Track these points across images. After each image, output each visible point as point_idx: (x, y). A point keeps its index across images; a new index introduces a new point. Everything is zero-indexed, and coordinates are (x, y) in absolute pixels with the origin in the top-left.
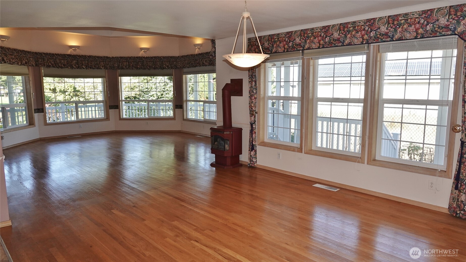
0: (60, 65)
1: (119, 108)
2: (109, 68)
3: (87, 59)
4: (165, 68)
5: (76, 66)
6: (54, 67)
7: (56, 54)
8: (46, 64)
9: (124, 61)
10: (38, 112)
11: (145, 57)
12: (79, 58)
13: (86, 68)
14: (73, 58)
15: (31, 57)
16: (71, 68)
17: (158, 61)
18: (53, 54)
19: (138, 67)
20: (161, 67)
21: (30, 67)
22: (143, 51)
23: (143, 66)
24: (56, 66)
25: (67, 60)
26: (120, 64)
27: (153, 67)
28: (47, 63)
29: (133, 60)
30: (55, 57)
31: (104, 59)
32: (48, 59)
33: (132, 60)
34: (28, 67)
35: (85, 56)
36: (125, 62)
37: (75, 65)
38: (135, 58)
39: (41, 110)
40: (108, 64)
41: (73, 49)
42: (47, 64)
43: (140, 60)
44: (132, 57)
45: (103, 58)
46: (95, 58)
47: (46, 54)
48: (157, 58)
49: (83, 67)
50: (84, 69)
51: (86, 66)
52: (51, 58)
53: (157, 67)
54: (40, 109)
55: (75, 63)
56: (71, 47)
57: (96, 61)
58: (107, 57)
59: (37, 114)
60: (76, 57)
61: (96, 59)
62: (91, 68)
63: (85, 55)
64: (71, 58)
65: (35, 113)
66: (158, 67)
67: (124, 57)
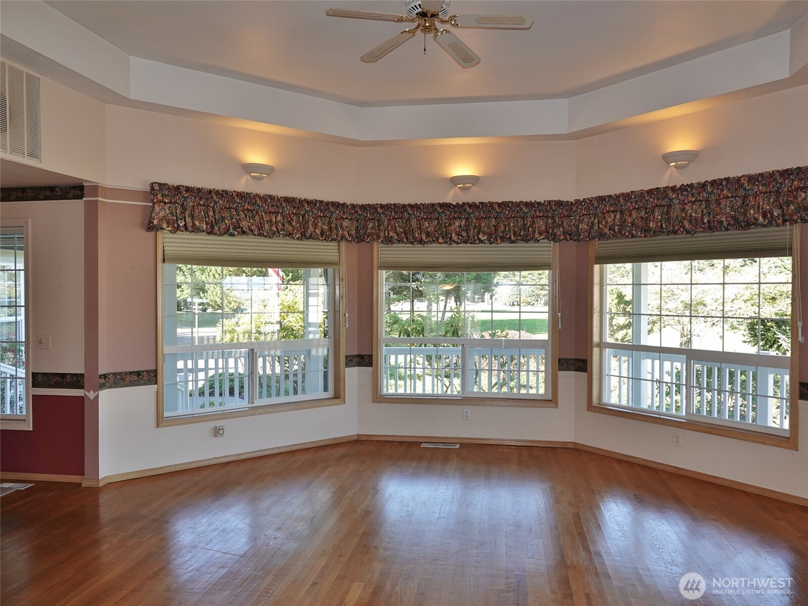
0: (417, 235)
1: (588, 370)
2: (562, 237)
3: (497, 212)
4: (756, 224)
5: (462, 236)
6: (400, 241)
7: (410, 205)
8: (382, 234)
9: (608, 212)
10: (359, 364)
11: (678, 187)
12: (473, 212)
13: (489, 240)
14: (455, 212)
15: (346, 218)
16: (446, 243)
17: (727, 197)
18: (404, 206)
19: (651, 225)
20: (734, 218)
21: (343, 244)
22: (674, 166)
23: (668, 220)
24: (407, 238)
25: (437, 219)
26: (596, 221)
27: (704, 224)
28: (386, 232)
29: (636, 202)
30: (409, 213)
31: (547, 211)
32: (389, 220)
33: (632, 203)
34: (339, 246)
35: (491, 204)
36: (613, 212)
37: (458, 234)
38: (643, 193)
39: (365, 359)
40: (559, 226)
41: (459, 188)
42: (386, 235)
43: (658, 199)
44: (632, 192)
45: (547, 206)
46: (521, 209)
47: (385, 207)
48: (724, 183)
49: (480, 236)
50: (484, 243)
51: (490, 235)
52: (398, 218)
53: (721, 222)
54: (366, 356)
55: (460, 226)
56: (455, 181)
57: (523, 218)
58: (559, 203)
59: (356, 369)
60: (465, 210)
61: (523, 212)
62: (503, 239)
63: (491, 201)
64: (451, 212)
65: (347, 365)
66: (723, 219)
67: (610, 196)
